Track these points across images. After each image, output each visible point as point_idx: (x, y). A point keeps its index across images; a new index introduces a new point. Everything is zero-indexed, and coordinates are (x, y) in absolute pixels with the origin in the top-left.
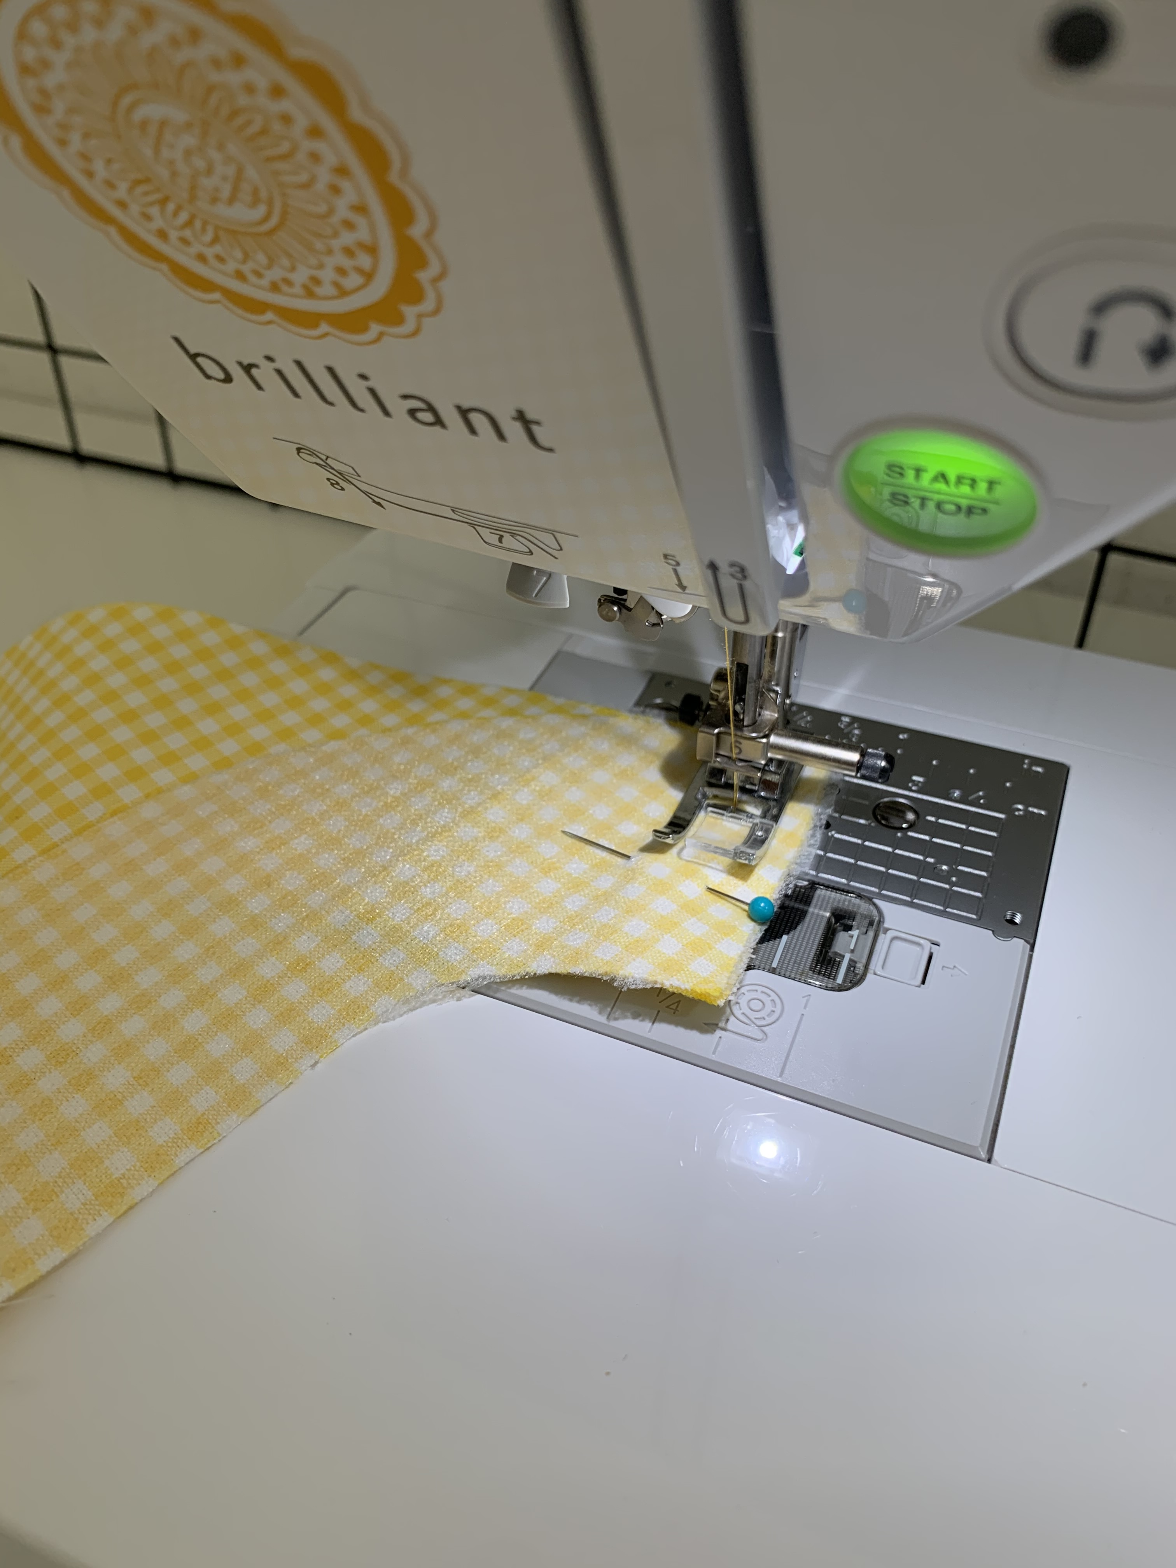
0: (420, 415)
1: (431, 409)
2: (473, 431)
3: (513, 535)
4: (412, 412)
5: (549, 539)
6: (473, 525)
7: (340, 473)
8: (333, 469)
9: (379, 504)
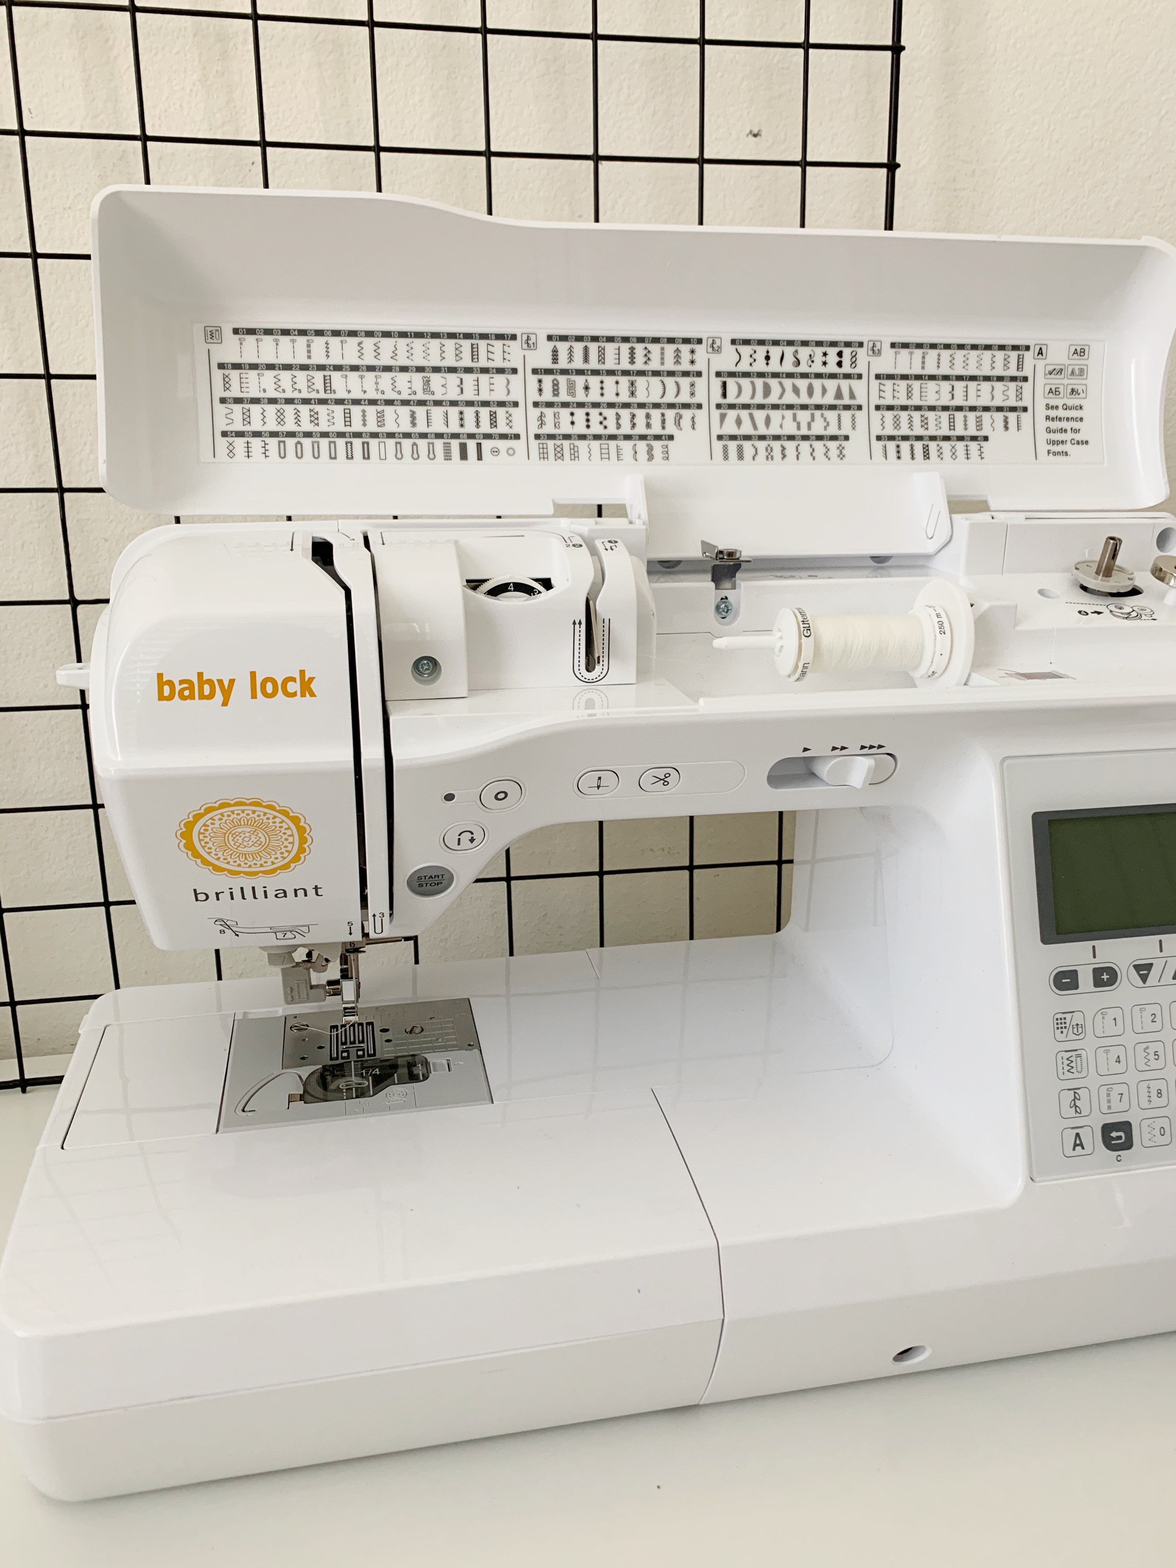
0: (278, 896)
1: (285, 892)
2: (296, 895)
3: (291, 931)
4: (276, 896)
5: (305, 929)
6: (275, 933)
7: (228, 926)
8: (227, 925)
9: (238, 935)
